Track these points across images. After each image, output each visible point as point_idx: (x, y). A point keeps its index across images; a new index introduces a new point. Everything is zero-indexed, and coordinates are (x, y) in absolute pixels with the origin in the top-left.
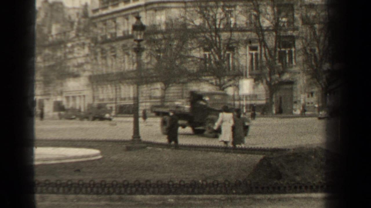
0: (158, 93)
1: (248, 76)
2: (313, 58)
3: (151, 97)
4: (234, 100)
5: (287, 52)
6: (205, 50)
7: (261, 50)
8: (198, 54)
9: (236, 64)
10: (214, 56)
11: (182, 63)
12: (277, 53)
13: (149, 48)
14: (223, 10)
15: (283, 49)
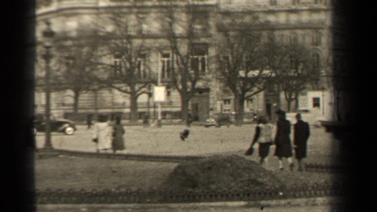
0: (70, 100)
1: (159, 84)
2: (226, 65)
3: (64, 105)
4: (149, 107)
5: (200, 59)
6: (117, 57)
7: (173, 57)
8: (108, 60)
9: (147, 71)
10: (125, 63)
11: (92, 70)
12: (190, 61)
13: (58, 54)
14: (137, 17)
15: (195, 57)
